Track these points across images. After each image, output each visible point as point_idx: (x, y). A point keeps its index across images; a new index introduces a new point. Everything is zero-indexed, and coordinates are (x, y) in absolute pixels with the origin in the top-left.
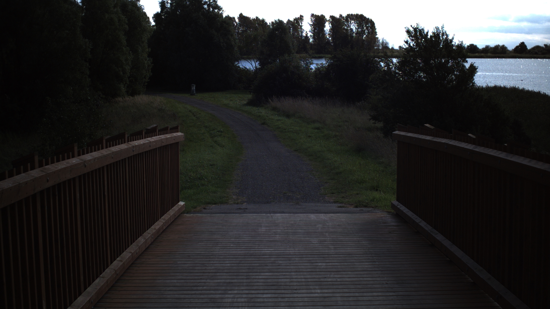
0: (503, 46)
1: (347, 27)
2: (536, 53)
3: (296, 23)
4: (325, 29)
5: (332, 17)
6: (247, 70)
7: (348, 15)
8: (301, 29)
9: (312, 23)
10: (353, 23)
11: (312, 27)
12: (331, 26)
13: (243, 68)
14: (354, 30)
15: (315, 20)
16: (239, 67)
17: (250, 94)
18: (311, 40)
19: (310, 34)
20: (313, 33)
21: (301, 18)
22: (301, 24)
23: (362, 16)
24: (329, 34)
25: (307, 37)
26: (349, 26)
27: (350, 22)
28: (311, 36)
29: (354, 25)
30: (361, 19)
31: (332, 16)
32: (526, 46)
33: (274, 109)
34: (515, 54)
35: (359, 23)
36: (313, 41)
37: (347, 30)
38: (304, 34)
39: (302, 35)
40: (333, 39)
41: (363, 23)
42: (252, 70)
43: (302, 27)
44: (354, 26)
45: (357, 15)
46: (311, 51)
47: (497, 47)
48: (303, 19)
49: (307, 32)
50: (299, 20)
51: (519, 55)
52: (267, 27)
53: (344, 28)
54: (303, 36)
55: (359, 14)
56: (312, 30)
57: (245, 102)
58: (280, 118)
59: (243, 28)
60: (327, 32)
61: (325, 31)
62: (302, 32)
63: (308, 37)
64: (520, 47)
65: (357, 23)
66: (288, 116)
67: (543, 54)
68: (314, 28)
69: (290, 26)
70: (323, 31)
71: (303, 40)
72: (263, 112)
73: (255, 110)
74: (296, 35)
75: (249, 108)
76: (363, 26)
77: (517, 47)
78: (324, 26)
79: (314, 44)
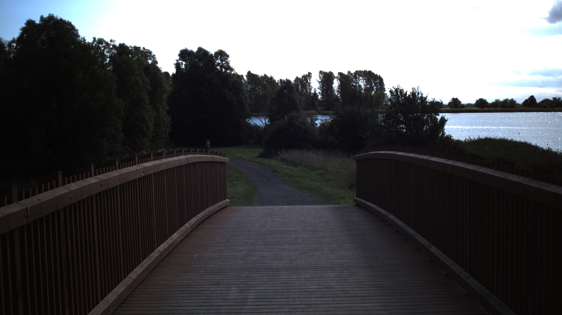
0: (512, 100)
1: (356, 84)
2: (545, 107)
3: (305, 80)
4: (333, 86)
5: (340, 74)
6: (257, 127)
7: (356, 71)
8: (310, 86)
9: (320, 80)
10: (361, 79)
11: (321, 84)
12: (339, 82)
13: (253, 125)
14: (363, 87)
15: (324, 77)
16: (250, 123)
17: (261, 148)
18: (320, 97)
19: (318, 91)
20: (321, 90)
21: (309, 75)
22: (309, 81)
23: (370, 72)
24: (338, 91)
25: (315, 94)
26: (358, 83)
27: (359, 79)
28: (319, 93)
29: (363, 81)
30: (369, 76)
31: (341, 72)
32: (535, 100)
33: (283, 160)
34: (524, 108)
35: (367, 79)
36: (321, 98)
37: (355, 86)
38: (313, 91)
39: (310, 92)
40: (341, 96)
41: (371, 79)
42: (262, 127)
43: (311, 84)
44: (362, 83)
45: (365, 71)
46: (320, 108)
47: (506, 101)
48: (311, 76)
49: (315, 89)
50: (308, 77)
51: (528, 108)
52: (275, 84)
53: (353, 84)
54: (312, 94)
55: (368, 70)
56: (320, 87)
57: (257, 155)
58: (288, 167)
59: (251, 86)
60: (336, 89)
61: (333, 88)
62: (310, 90)
63: (317, 94)
64: (529, 101)
65: (365, 80)
66: (295, 165)
67: (552, 107)
68: (322, 85)
69: (298, 84)
70: (331, 87)
71: (312, 96)
72: (273, 162)
73: (266, 161)
74: (305, 92)
75: (260, 160)
76: (371, 82)
77: (526, 101)
78: (333, 83)
79: (323, 101)
